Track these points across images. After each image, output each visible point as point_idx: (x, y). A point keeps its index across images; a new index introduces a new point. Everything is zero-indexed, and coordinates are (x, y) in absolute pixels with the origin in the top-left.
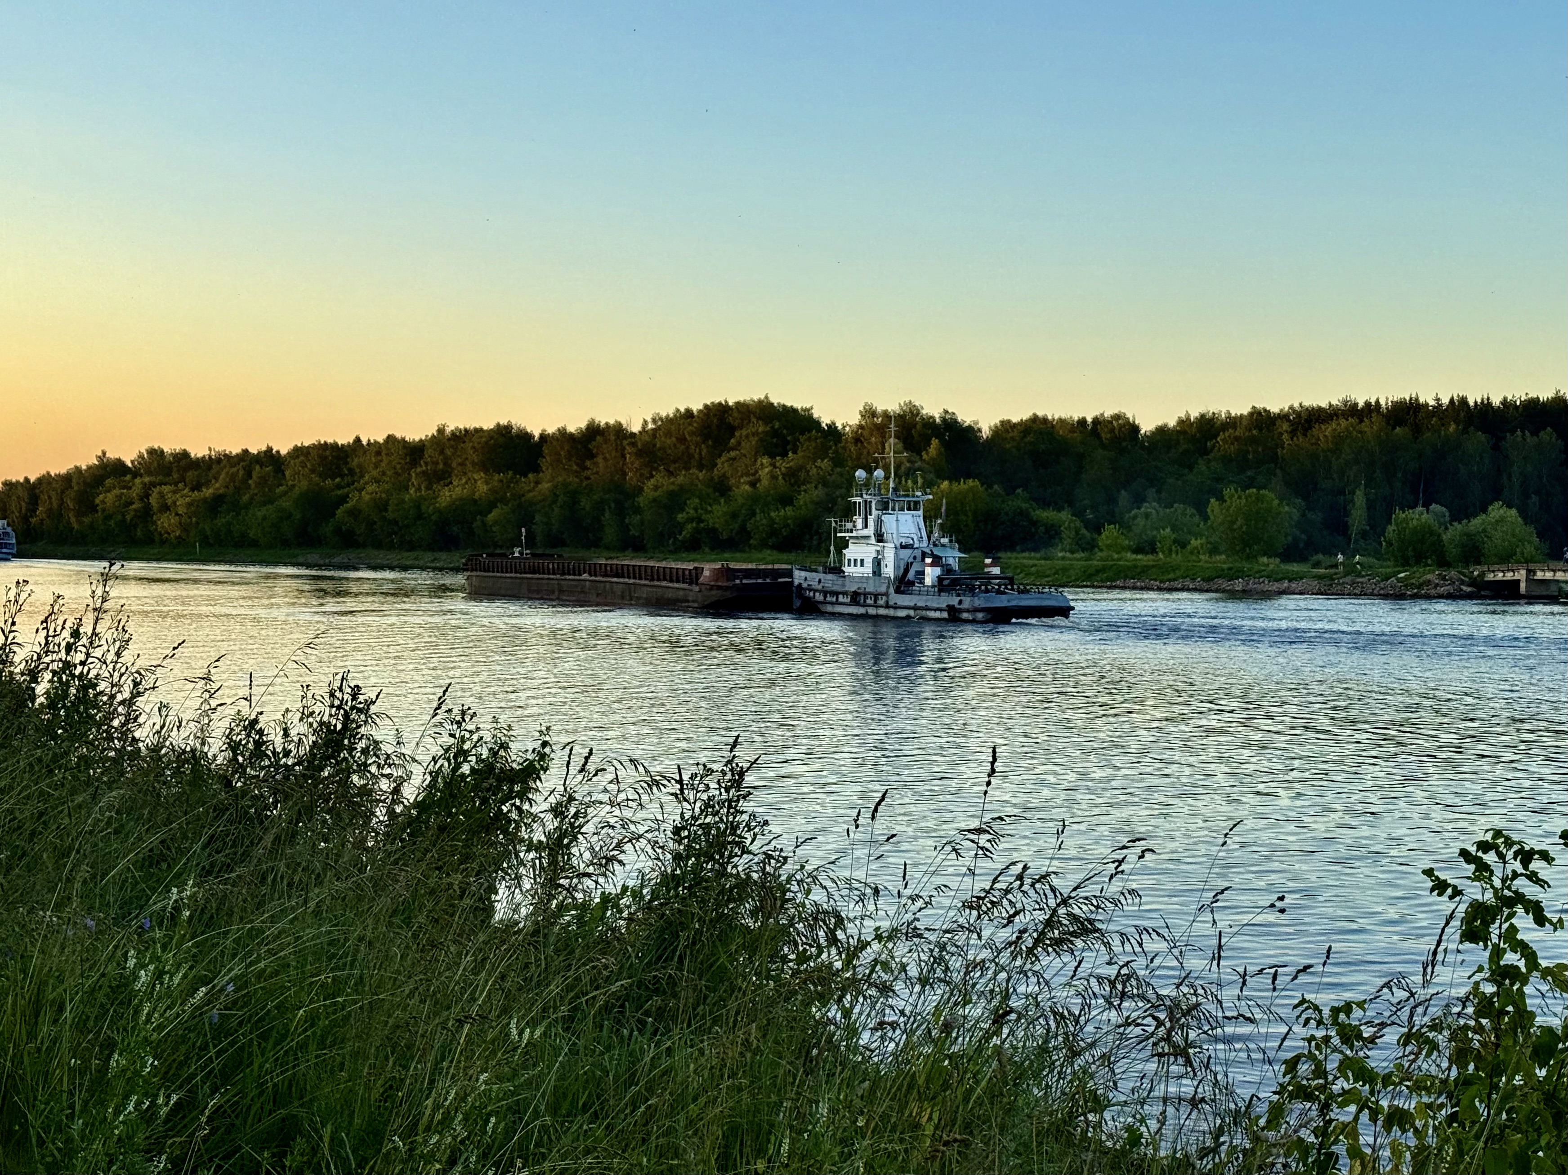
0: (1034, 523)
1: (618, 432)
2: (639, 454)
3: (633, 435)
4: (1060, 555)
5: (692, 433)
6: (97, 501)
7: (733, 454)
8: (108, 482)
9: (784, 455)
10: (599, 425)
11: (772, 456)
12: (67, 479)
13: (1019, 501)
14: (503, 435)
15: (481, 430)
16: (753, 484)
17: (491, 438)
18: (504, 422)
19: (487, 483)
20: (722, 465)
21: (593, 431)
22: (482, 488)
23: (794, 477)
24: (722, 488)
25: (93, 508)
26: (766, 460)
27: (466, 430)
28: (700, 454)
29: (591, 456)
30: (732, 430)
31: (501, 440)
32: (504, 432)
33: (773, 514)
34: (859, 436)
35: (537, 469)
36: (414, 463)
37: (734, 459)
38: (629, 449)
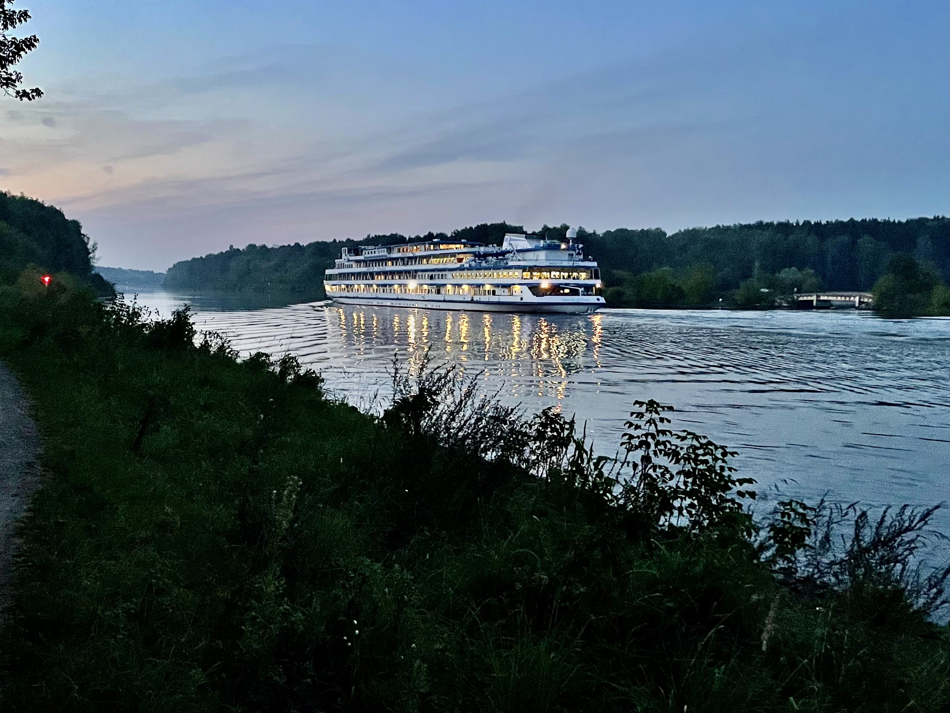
8: (233, 257)
12: (217, 256)
15: (385, 235)
17: (389, 238)
32: (394, 236)
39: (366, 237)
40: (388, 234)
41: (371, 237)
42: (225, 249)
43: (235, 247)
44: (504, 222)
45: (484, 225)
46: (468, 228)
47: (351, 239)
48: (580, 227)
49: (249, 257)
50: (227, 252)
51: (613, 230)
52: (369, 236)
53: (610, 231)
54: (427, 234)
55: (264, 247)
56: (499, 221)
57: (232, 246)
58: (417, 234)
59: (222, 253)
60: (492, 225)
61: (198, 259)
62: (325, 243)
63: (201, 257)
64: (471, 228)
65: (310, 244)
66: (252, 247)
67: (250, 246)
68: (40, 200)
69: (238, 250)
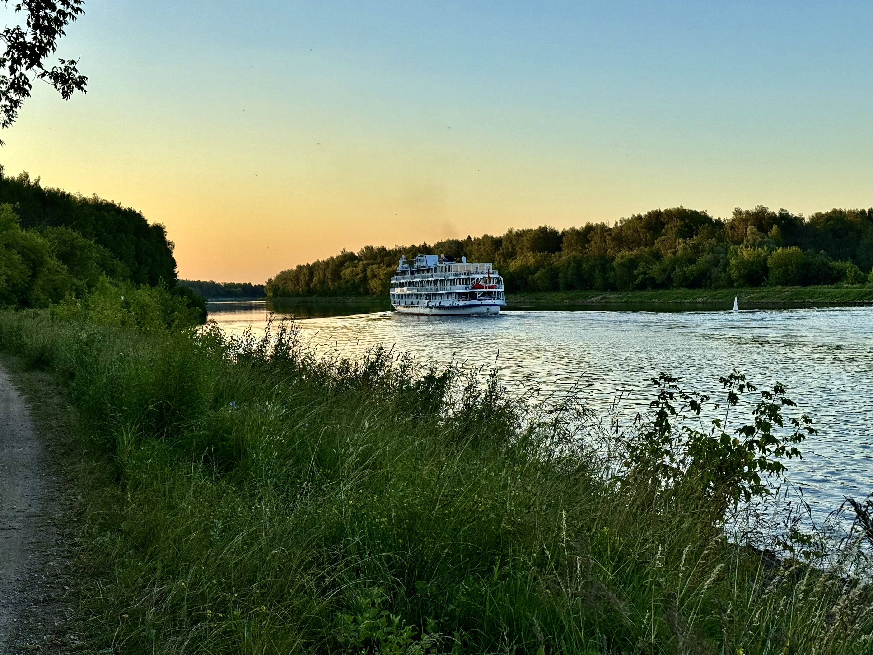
0: (831, 269)
1: (603, 229)
2: (613, 240)
3: (610, 229)
4: (845, 286)
5: (641, 227)
6: (342, 273)
7: (663, 237)
8: (347, 264)
9: (691, 237)
10: (592, 225)
11: (685, 238)
12: (327, 263)
13: (822, 257)
14: (542, 232)
15: (532, 230)
16: (674, 253)
17: (536, 234)
18: (543, 226)
19: (534, 257)
20: (658, 244)
21: (589, 229)
22: (531, 260)
23: (697, 249)
24: (657, 256)
25: (340, 278)
26: (681, 240)
27: (523, 231)
28: (646, 238)
29: (588, 242)
30: (663, 225)
31: (541, 235)
32: (543, 230)
33: (685, 269)
34: (733, 226)
35: (560, 249)
36: (497, 249)
37: (664, 240)
38: (608, 237)
39: (506, 232)
40: (535, 227)
41: (514, 231)
42: (336, 254)
43: (348, 250)
44: (681, 207)
45: (656, 211)
46: (636, 215)
47: (489, 235)
48: (782, 210)
49: (365, 262)
50: (338, 257)
51: (824, 212)
52: (510, 232)
53: (820, 213)
54: (584, 225)
55: (384, 249)
56: (677, 206)
57: (344, 250)
58: (571, 226)
59: (332, 258)
60: (666, 210)
61: (304, 266)
62: (457, 243)
63: (308, 264)
64: (639, 217)
65: (439, 244)
66: (369, 249)
67: (367, 248)
68: (116, 203)
69: (352, 254)
